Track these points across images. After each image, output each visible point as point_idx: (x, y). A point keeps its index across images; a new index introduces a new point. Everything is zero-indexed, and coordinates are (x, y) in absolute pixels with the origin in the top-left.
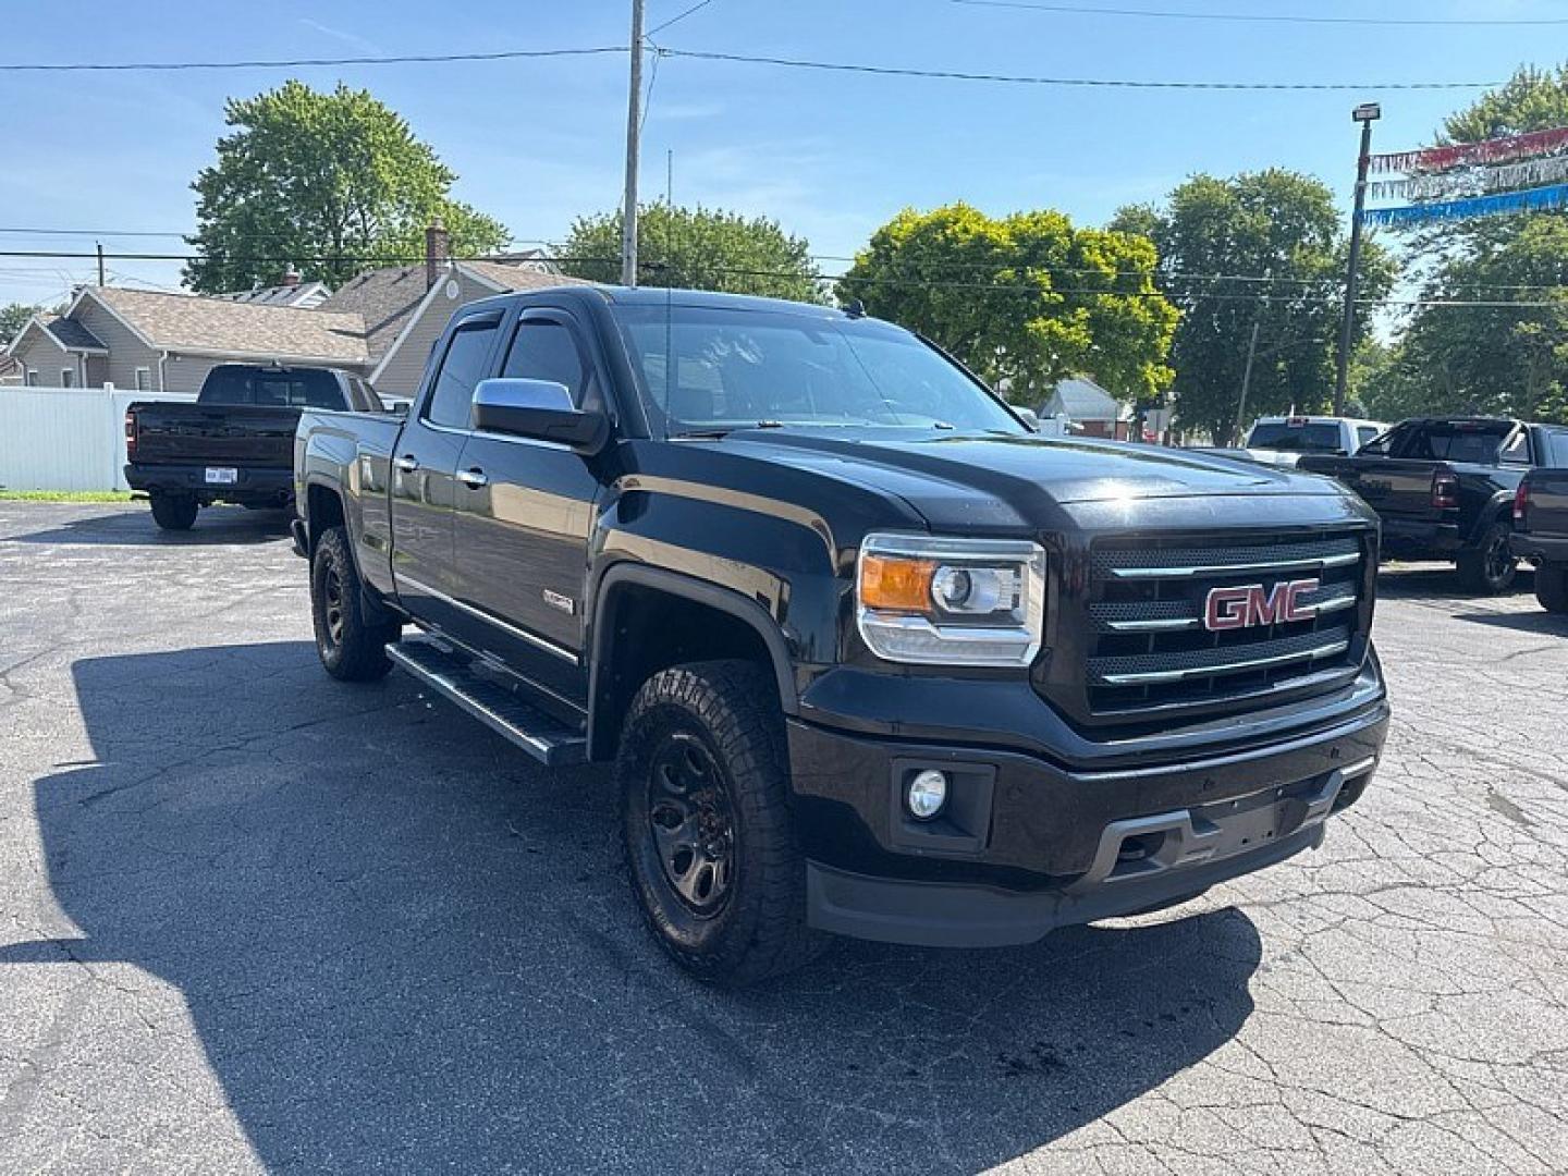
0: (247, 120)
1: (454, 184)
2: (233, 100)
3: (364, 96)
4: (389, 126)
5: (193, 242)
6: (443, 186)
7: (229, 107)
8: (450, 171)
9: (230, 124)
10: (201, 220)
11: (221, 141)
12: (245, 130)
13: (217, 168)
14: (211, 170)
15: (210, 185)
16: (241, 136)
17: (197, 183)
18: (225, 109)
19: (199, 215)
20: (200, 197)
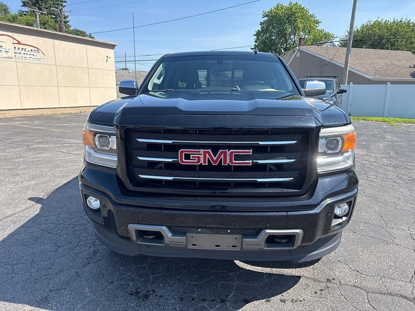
0: (267, 16)
1: (320, 24)
2: (264, 12)
3: (296, 4)
4: (302, 11)
5: (252, 49)
6: (317, 25)
7: (263, 13)
8: (319, 21)
9: (263, 18)
10: (255, 43)
11: (261, 23)
12: (266, 18)
13: (260, 29)
14: (258, 30)
15: (258, 34)
16: (265, 20)
17: (255, 34)
18: (262, 14)
19: (255, 42)
20: (255, 37)
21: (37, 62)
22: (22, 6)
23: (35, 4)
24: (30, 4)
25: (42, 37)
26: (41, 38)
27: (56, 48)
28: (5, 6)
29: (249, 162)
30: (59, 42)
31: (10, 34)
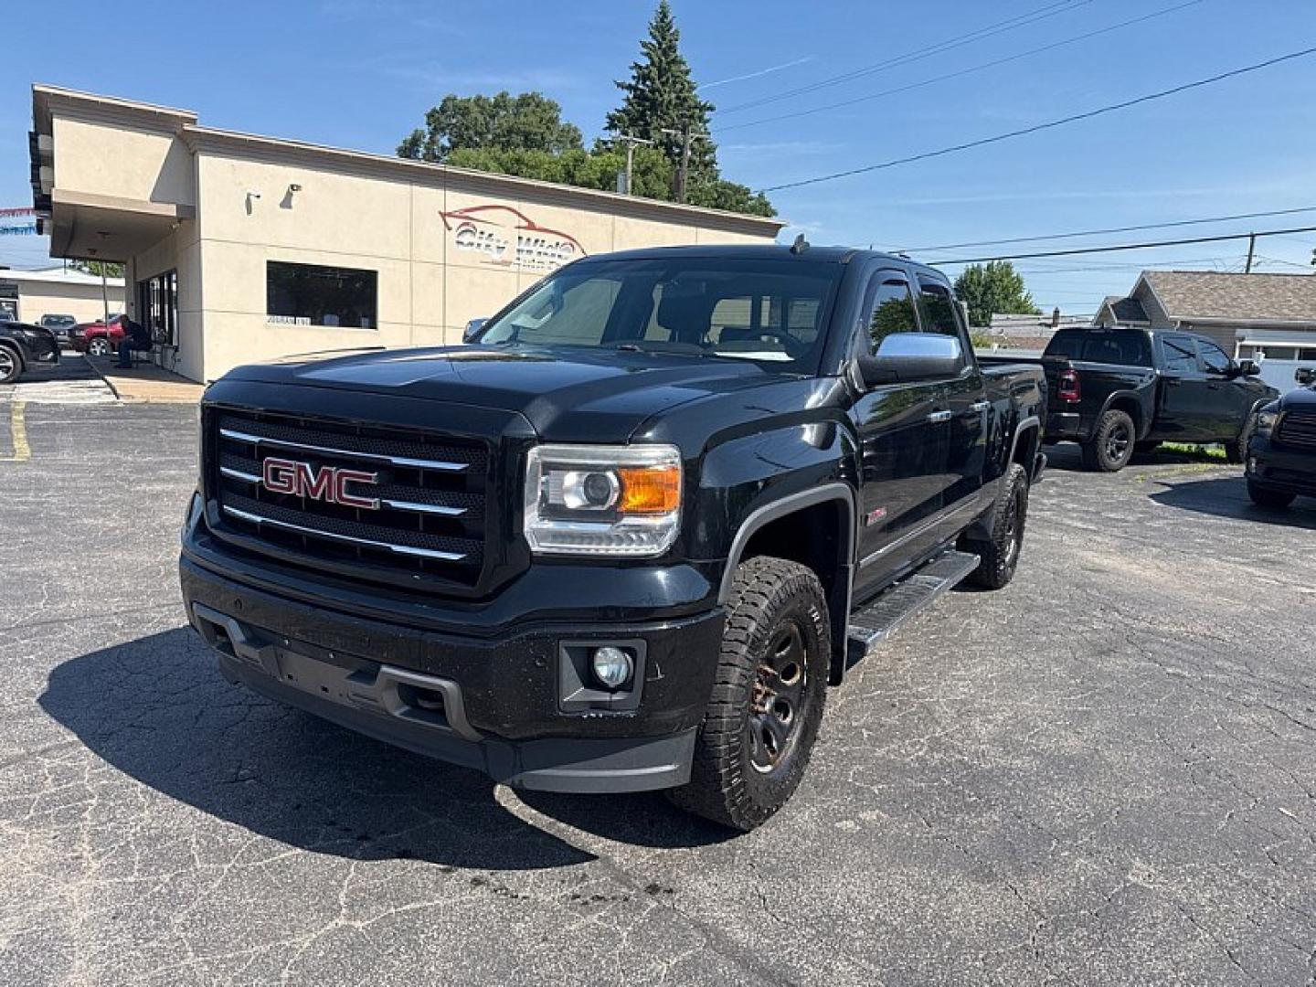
22: (606, 129)
23: (637, 119)
24: (624, 122)
25: (585, 209)
26: (582, 212)
27: (617, 237)
28: (575, 130)
29: (374, 503)
30: (626, 223)
31: (514, 204)
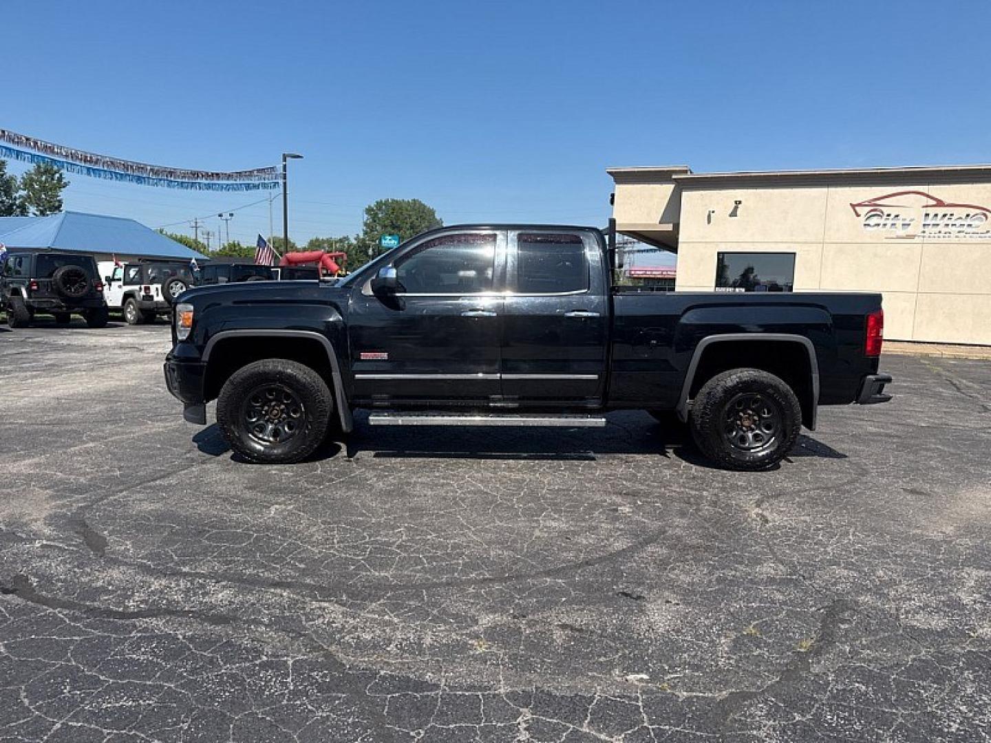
21: (976, 239)
31: (923, 188)
